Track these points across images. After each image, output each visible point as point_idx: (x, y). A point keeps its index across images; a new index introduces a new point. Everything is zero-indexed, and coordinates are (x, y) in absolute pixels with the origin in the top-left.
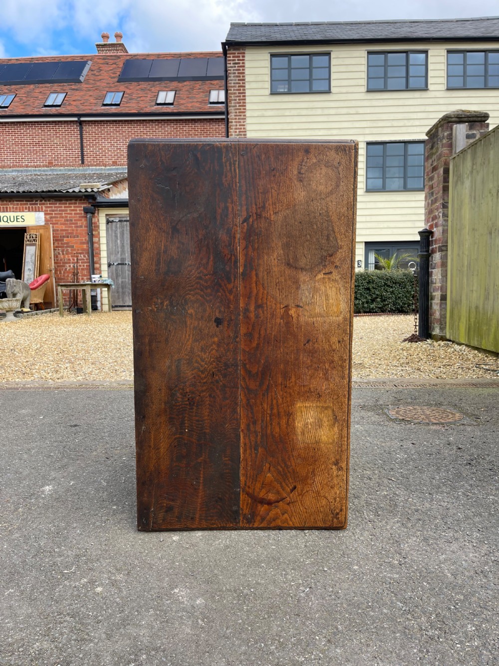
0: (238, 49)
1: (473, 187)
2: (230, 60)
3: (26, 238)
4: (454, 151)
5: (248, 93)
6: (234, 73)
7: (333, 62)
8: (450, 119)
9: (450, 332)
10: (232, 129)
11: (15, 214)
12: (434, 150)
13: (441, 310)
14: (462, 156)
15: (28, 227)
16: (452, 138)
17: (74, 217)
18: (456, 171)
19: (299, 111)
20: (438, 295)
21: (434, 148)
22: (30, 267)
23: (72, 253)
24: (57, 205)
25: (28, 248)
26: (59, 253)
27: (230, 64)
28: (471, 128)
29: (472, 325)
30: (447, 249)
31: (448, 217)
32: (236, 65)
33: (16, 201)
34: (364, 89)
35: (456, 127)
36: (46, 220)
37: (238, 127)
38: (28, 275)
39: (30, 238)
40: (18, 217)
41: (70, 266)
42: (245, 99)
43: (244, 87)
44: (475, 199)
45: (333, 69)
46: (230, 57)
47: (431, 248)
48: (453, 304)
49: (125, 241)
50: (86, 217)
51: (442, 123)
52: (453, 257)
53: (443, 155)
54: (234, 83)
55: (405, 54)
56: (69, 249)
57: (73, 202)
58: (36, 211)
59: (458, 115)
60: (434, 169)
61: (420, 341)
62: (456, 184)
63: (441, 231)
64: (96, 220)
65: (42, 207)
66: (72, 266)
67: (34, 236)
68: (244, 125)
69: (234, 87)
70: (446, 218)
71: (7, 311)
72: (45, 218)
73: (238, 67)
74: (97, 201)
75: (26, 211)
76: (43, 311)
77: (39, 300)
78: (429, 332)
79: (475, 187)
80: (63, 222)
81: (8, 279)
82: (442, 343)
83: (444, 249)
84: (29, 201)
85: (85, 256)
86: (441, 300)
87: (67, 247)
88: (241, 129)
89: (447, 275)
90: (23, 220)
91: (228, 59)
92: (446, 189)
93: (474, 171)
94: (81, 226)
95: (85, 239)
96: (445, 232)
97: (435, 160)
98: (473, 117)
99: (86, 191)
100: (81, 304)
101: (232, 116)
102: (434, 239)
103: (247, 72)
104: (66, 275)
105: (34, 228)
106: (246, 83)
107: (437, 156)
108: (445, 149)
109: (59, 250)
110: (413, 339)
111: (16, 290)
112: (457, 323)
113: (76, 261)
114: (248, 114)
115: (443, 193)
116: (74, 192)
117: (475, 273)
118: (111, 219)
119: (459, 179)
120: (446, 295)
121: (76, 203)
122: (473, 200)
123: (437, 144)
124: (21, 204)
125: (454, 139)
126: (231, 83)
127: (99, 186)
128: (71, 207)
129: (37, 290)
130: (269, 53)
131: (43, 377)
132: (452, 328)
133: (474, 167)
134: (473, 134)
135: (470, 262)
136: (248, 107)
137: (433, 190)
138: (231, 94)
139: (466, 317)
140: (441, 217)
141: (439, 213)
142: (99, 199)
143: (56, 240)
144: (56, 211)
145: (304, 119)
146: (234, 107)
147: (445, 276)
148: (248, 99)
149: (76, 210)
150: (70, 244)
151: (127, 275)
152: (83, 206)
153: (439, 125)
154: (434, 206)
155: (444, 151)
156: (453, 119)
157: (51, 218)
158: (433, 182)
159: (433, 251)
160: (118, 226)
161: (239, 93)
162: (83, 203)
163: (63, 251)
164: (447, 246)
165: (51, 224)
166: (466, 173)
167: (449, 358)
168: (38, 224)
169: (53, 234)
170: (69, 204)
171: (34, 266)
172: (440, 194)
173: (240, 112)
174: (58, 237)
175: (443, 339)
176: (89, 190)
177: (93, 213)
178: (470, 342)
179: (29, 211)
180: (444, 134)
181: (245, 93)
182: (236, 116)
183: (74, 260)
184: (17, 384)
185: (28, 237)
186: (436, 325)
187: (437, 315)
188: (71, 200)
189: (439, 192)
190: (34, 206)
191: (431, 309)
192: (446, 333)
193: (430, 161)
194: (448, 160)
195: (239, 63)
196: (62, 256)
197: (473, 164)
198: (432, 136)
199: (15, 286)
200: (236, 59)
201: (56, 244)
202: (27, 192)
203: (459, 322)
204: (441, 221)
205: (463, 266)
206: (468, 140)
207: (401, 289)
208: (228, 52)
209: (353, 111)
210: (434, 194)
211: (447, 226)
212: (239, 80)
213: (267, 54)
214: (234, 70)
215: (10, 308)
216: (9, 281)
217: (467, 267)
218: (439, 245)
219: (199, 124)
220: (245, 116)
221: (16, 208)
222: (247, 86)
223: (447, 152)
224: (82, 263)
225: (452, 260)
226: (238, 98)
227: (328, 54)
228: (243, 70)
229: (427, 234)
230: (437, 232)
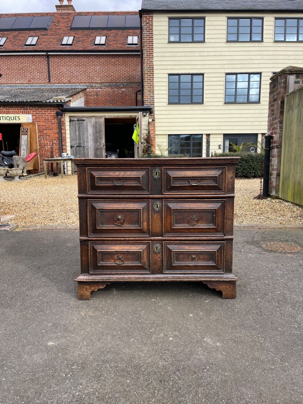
0: (149, 14)
1: (299, 114)
2: (144, 21)
3: (21, 130)
4: (287, 91)
5: (154, 41)
6: (146, 29)
7: (207, 23)
8: (285, 72)
9: (281, 195)
10: (145, 64)
11: (14, 115)
12: (275, 89)
13: (276, 181)
14: (293, 95)
15: (22, 123)
16: (286, 83)
17: (50, 118)
18: (289, 103)
19: (185, 53)
20: (275, 173)
21: (275, 88)
22: (25, 148)
23: (49, 139)
24: (40, 110)
25: (23, 136)
26: (41, 140)
27: (144, 23)
28: (297, 77)
29: (296, 192)
30: (281, 147)
31: (282, 129)
32: (148, 24)
33: (15, 107)
34: (225, 41)
35: (289, 77)
36: (33, 119)
37: (148, 63)
38: (23, 153)
39: (24, 130)
40: (16, 117)
41: (48, 147)
42: (153, 46)
43: (153, 38)
44: (300, 121)
45: (206, 28)
46: (144, 19)
47: (271, 145)
48: (284, 179)
49: (81, 133)
50: (58, 118)
51: (281, 74)
52: (285, 152)
53: (281, 93)
54: (146, 35)
55: (250, 19)
56: (48, 137)
57: (49, 108)
58: (27, 114)
59: (290, 70)
60: (275, 100)
61: (264, 199)
62: (288, 110)
63: (278, 137)
64: (64, 120)
65: (30, 111)
66: (49, 147)
67: (26, 129)
68: (152, 62)
69: (146, 38)
70: (281, 129)
71: (15, 176)
72: (32, 118)
73: (149, 25)
74: (64, 108)
75: (21, 113)
76: (34, 175)
77: (31, 168)
78: (269, 193)
79: (301, 114)
80: (43, 120)
81: (14, 156)
82: (277, 201)
83: (279, 147)
84: (22, 107)
85: (57, 142)
86: (277, 176)
87: (46, 136)
88: (150, 64)
89: (281, 162)
90: (19, 119)
91: (142, 20)
92: (282, 113)
93: (300, 105)
94: (54, 123)
95: (57, 131)
96: (281, 137)
97: (275, 95)
98: (298, 71)
99: (58, 102)
100: (56, 170)
101: (145, 56)
102: (273, 140)
103: (154, 28)
104: (46, 153)
105: (26, 124)
106: (154, 35)
107: (277, 93)
108: (282, 89)
109: (41, 137)
110: (259, 197)
111: (19, 163)
112: (286, 190)
113: (52, 144)
114: (155, 55)
115: (280, 115)
116: (50, 102)
117: (299, 163)
118: (72, 119)
119: (290, 108)
120: (280, 173)
121: (51, 109)
122: (299, 122)
123: (277, 86)
124: (18, 109)
125: (287, 84)
126: (144, 35)
127: (63, 98)
128: (48, 111)
129: (30, 162)
130: (168, 17)
131: (63, 222)
132: (283, 191)
133: (301, 103)
134: (298, 81)
135: (296, 156)
136: (155, 50)
137: (274, 112)
138: (144, 42)
139: (292, 187)
140: (278, 129)
141: (278, 126)
142: (65, 107)
143: (40, 132)
144: (39, 113)
145: (188, 58)
146: (146, 50)
147: (279, 162)
148: (155, 46)
149: (51, 113)
150: (48, 134)
151: (82, 153)
152: (55, 111)
153: (279, 75)
154: (274, 122)
155: (282, 91)
156: (287, 72)
157: (36, 118)
158: (274, 107)
159: (273, 148)
160: (77, 123)
161: (149, 42)
162: (55, 109)
163: (43, 138)
164: (281, 145)
165: (36, 121)
166: (295, 106)
167: (283, 211)
168: (28, 122)
169: (38, 128)
170: (47, 109)
171: (26, 148)
172: (278, 115)
173: (149, 54)
174: (40, 130)
175: (277, 198)
176: (59, 101)
177: (62, 115)
178: (294, 201)
179: (23, 113)
180: (281, 81)
181: (153, 42)
182: (147, 56)
183: (50, 143)
184: (52, 227)
185: (23, 129)
186: (273, 190)
187: (274, 184)
188: (48, 107)
189: (277, 114)
190: (25, 111)
191: (270, 180)
192: (279, 195)
193: (272, 95)
194: (284, 96)
195: (150, 23)
196: (43, 141)
197: (300, 101)
198: (274, 80)
199: (18, 160)
200: (148, 20)
201: (39, 134)
202: (21, 102)
203: (287, 189)
204: (278, 130)
205: (291, 158)
206: (295, 84)
207: (247, 164)
208: (143, 16)
209: (218, 54)
210: (275, 115)
211: (282, 134)
212: (149, 33)
213: (166, 18)
214: (146, 27)
215: (17, 174)
216: (15, 157)
217: (294, 159)
218: (276, 145)
219: (121, 58)
220: (153, 56)
221: (15, 112)
222: (154, 37)
223: (284, 91)
224: (55, 145)
225: (284, 154)
226: (148, 45)
227: (204, 18)
228: (152, 27)
229: (269, 138)
230: (276, 137)
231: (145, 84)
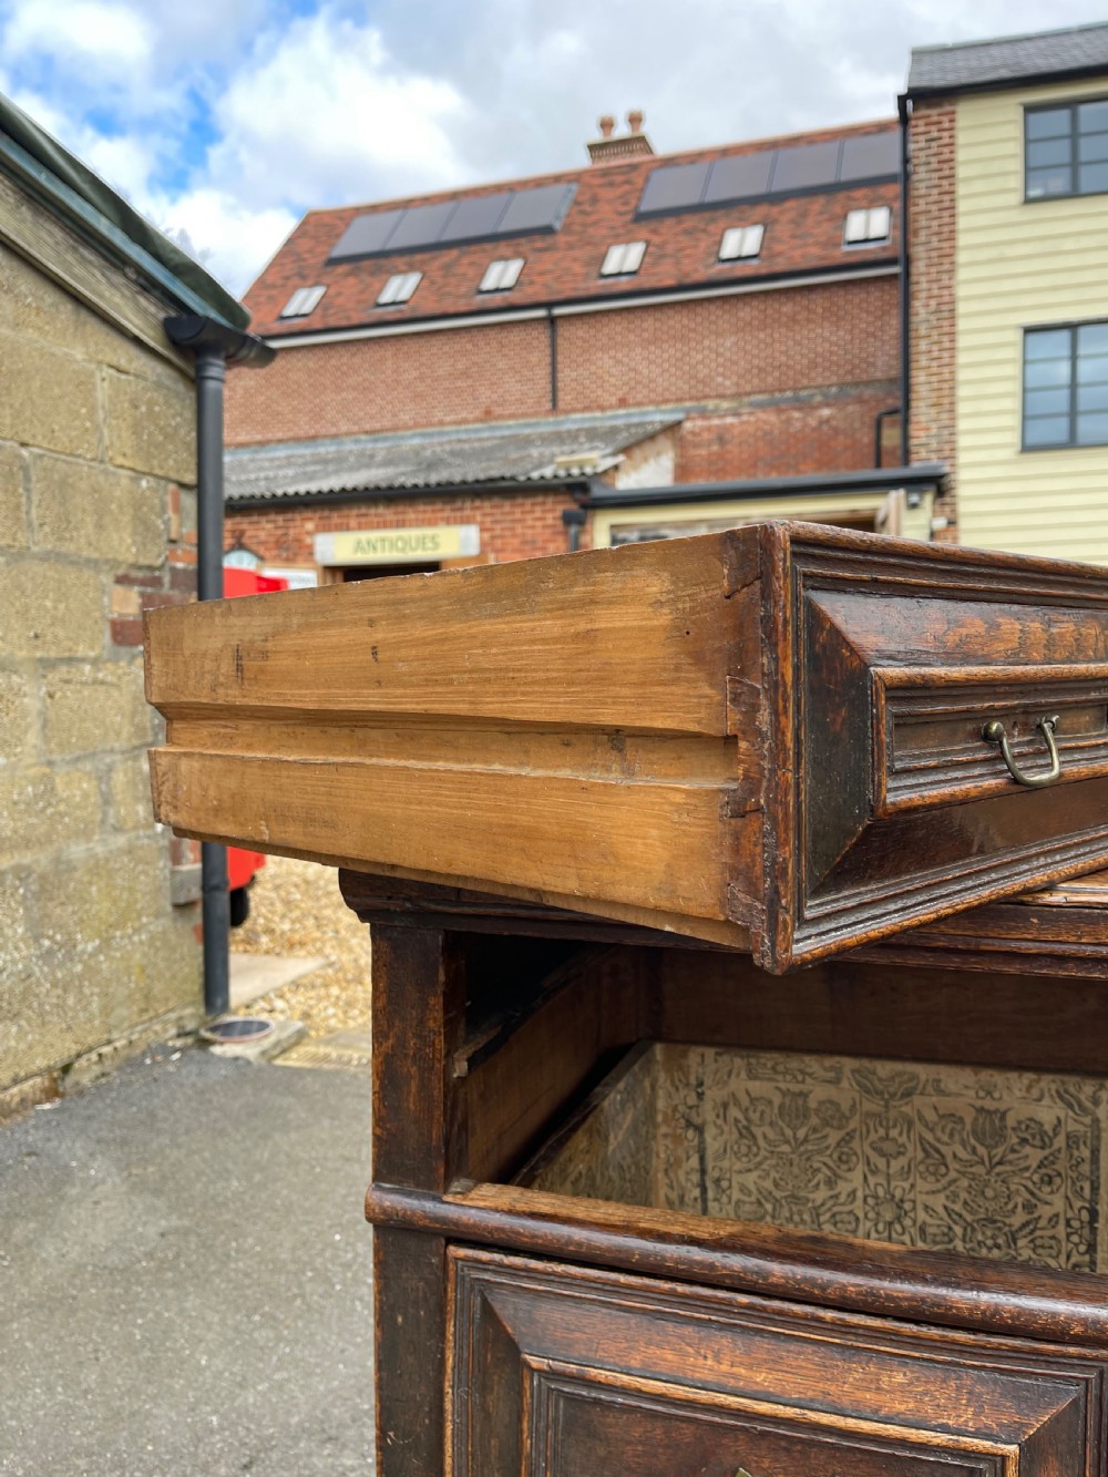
0: (938, 105)
2: (916, 134)
5: (962, 206)
6: (928, 164)
10: (918, 299)
11: (421, 533)
15: (446, 560)
17: (541, 535)
24: (507, 509)
27: (917, 142)
32: (934, 144)
33: (424, 504)
36: (483, 545)
37: (934, 292)
40: (426, 540)
42: (954, 223)
43: (954, 192)
46: (918, 126)
50: (568, 533)
54: (927, 188)
57: (540, 499)
58: (461, 524)
64: (588, 538)
65: (474, 515)
68: (950, 287)
69: (926, 195)
72: (480, 537)
73: (938, 147)
74: (591, 495)
75: (442, 524)
80: (517, 546)
84: (448, 503)
88: (942, 296)
90: (435, 546)
91: (911, 132)
99: (569, 475)
101: (919, 267)
103: (961, 155)
105: (457, 562)
106: (958, 183)
114: (961, 257)
116: (542, 477)
118: (622, 536)
121: (545, 503)
124: (432, 511)
126: (917, 189)
127: (595, 459)
128: (535, 512)
130: (1020, 104)
136: (963, 240)
138: (919, 214)
142: (597, 491)
144: (504, 521)
146: (924, 244)
148: (962, 222)
149: (546, 519)
152: (560, 507)
157: (493, 538)
161: (939, 210)
162: (561, 502)
165: (491, 550)
168: (466, 553)
170: (531, 504)
173: (939, 257)
176: (575, 472)
177: (581, 524)
179: (448, 524)
181: (954, 208)
182: (929, 266)
188: (534, 497)
190: (458, 513)
195: (941, 138)
200: (934, 128)
202: (445, 485)
208: (912, 115)
212: (939, 178)
213: (1014, 107)
214: (925, 156)
220: (953, 263)
221: (423, 520)
222: (961, 190)
226: (935, 222)
228: (952, 152)
231: (919, 378)
